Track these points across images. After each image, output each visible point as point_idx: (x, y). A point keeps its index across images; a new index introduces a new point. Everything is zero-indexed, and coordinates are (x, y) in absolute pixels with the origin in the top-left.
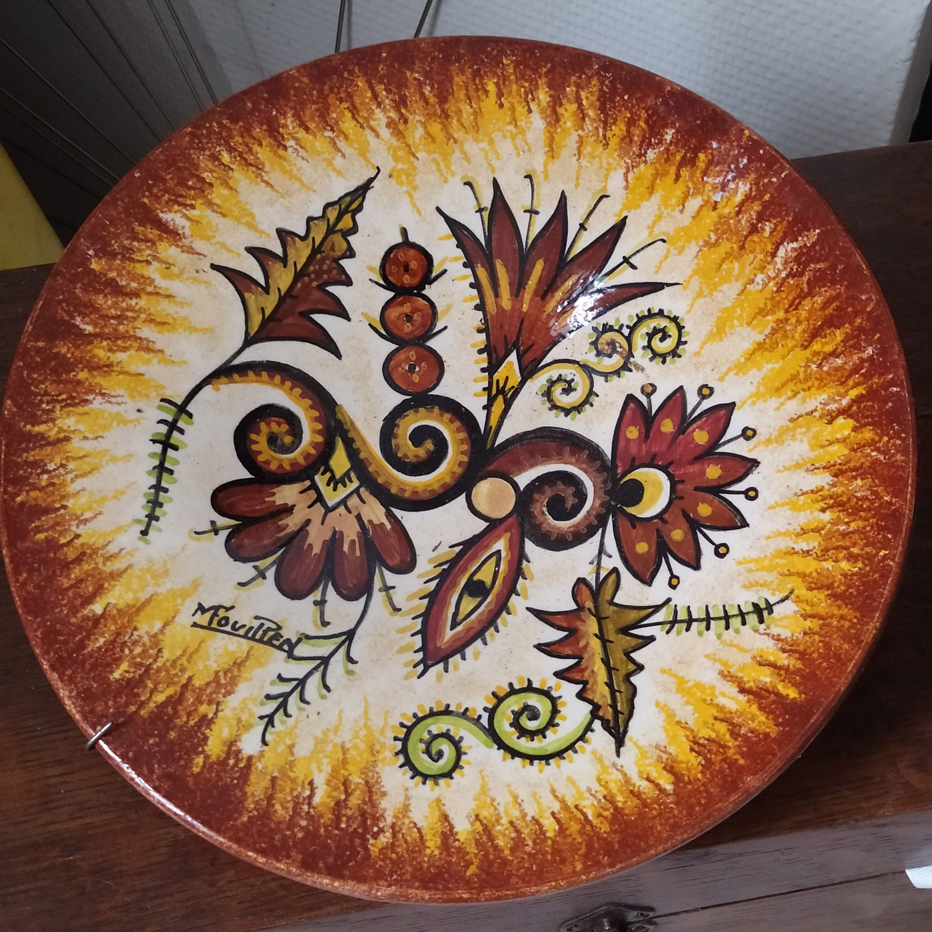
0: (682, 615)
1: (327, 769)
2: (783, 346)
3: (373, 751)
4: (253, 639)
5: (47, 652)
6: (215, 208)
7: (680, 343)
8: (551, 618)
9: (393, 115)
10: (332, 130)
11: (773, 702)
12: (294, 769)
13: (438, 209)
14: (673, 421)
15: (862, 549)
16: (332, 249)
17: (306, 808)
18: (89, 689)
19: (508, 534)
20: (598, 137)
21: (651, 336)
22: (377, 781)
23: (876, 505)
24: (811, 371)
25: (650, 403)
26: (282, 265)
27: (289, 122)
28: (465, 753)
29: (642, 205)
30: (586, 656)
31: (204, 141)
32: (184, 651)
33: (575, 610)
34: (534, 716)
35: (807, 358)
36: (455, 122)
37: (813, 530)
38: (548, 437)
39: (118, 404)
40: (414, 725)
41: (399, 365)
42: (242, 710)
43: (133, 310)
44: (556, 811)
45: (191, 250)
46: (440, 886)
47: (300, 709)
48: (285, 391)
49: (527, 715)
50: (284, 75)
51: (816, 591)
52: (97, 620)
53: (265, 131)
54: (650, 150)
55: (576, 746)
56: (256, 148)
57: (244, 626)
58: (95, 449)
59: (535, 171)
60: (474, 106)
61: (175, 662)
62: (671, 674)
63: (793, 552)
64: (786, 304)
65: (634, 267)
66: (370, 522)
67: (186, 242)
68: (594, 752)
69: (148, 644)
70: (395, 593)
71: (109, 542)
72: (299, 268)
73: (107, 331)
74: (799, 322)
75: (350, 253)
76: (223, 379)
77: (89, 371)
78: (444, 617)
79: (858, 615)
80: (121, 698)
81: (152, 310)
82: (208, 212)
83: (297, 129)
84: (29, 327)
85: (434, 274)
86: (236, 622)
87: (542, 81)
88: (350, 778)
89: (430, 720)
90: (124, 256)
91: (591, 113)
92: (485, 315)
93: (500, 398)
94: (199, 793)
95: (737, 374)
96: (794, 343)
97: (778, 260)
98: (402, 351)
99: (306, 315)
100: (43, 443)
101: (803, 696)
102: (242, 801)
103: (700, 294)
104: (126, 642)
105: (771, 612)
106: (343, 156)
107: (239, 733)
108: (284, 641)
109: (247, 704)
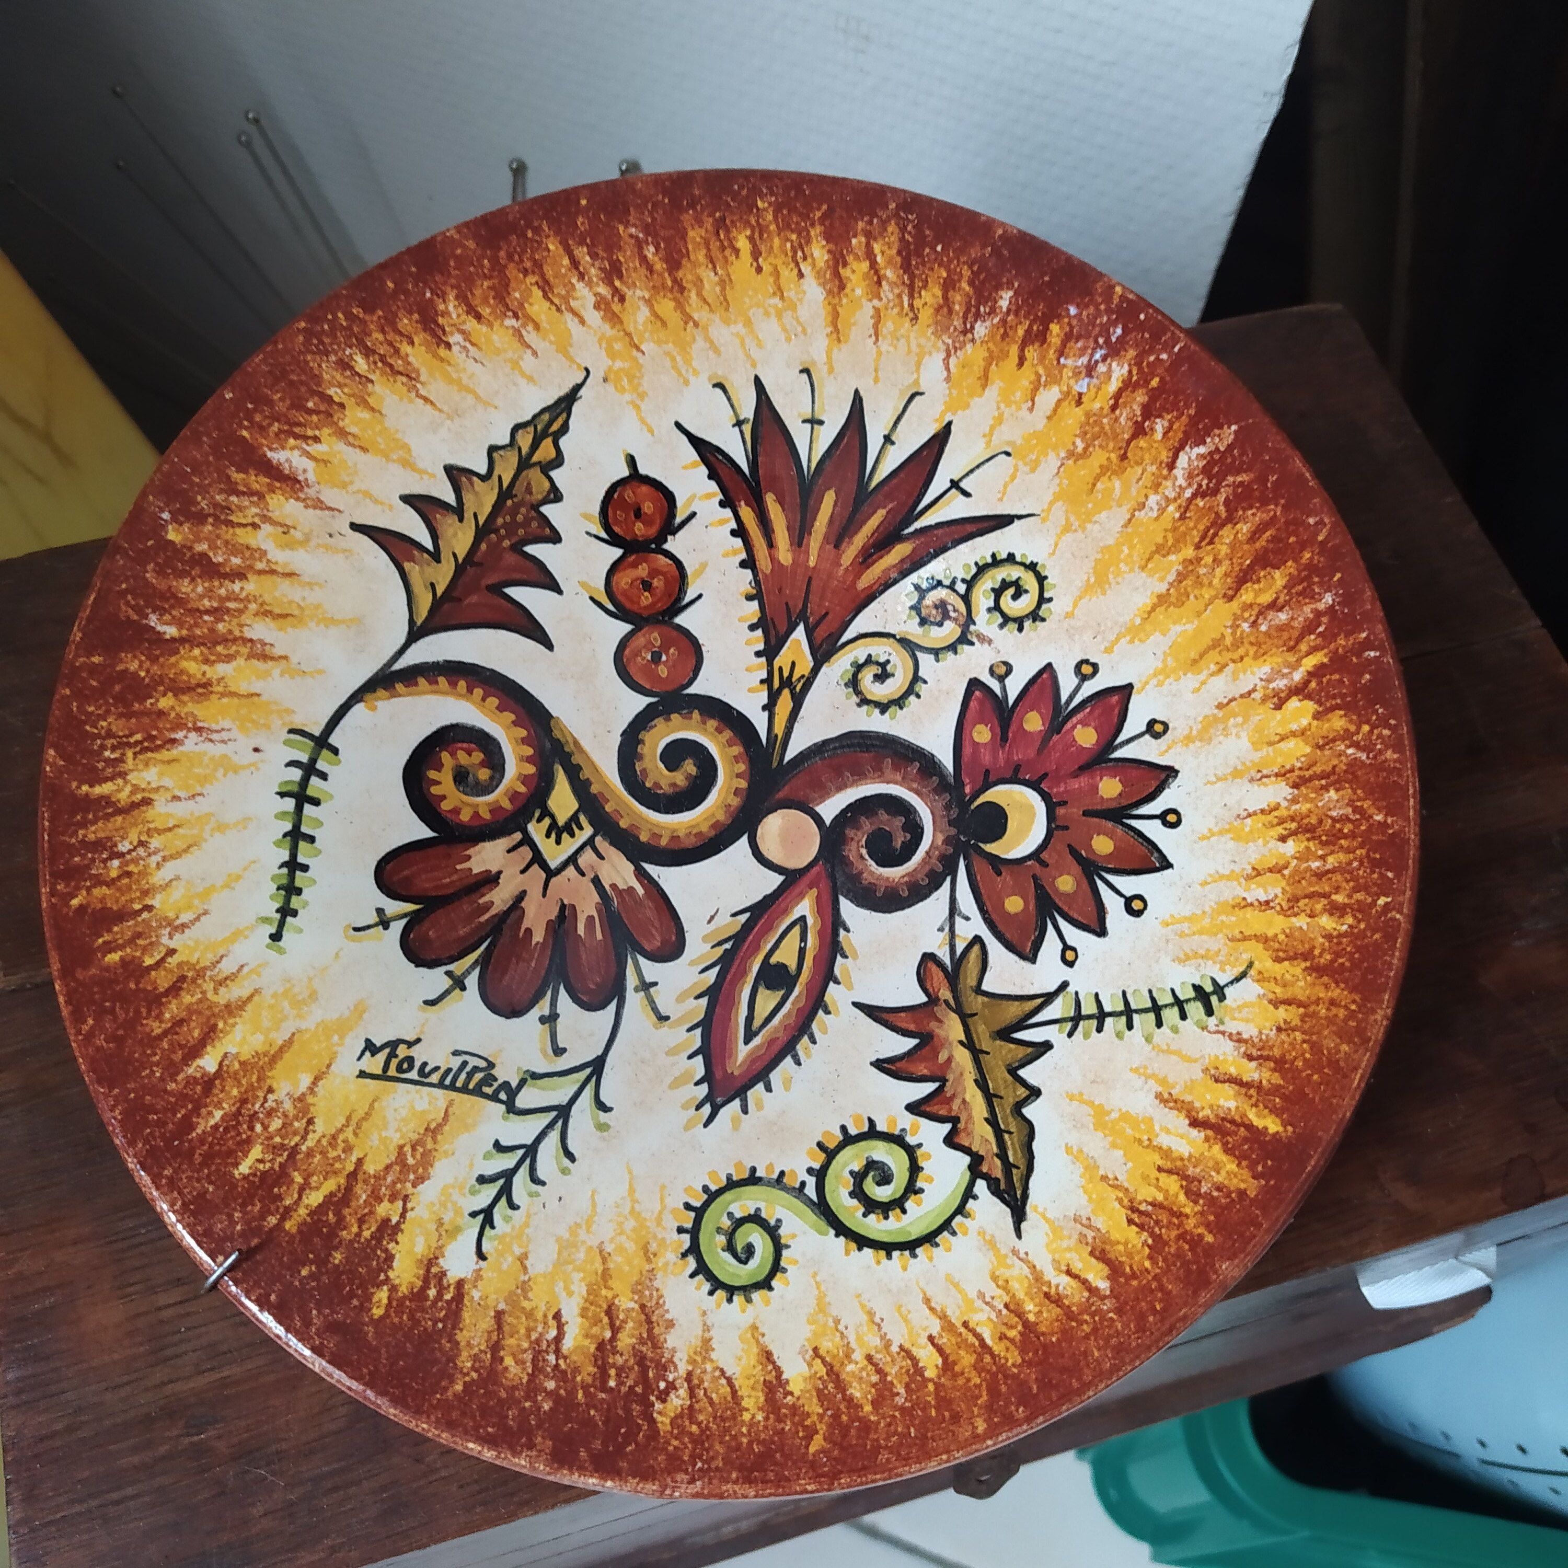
0: (1089, 1008)
1: (580, 1289)
2: (1196, 597)
3: (648, 1255)
4: (452, 1087)
5: (132, 1143)
6: (351, 439)
7: (1042, 600)
8: (891, 1018)
9: (603, 290)
10: (516, 316)
11: (1245, 1140)
12: (530, 1295)
13: (678, 425)
14: (1041, 714)
15: (1350, 896)
16: (529, 490)
17: (552, 1358)
18: (202, 1195)
19: (814, 892)
20: (902, 308)
21: (998, 593)
22: (657, 1303)
23: (1363, 828)
24: (1243, 631)
25: (1004, 689)
26: (456, 518)
27: (452, 306)
28: (788, 1247)
29: (972, 404)
30: (950, 1077)
31: (327, 340)
32: (349, 1119)
33: (924, 1004)
34: (885, 1179)
35: (1234, 614)
36: (693, 294)
37: (1271, 870)
38: (859, 745)
39: (223, 742)
40: (707, 1204)
41: (637, 654)
42: (443, 1205)
43: (237, 599)
44: (935, 1334)
45: (318, 504)
46: (771, 1476)
47: (531, 1195)
48: (474, 703)
49: (873, 1178)
50: (439, 239)
51: (1286, 963)
52: (209, 1083)
53: (417, 322)
54: (979, 323)
55: (954, 1224)
56: (405, 348)
57: (437, 1069)
58: (192, 814)
59: (814, 363)
60: (720, 272)
61: (334, 1137)
62: (1082, 1102)
63: (1245, 905)
64: (1196, 536)
65: (966, 494)
66: (614, 886)
67: (310, 492)
68: (982, 1233)
69: (292, 1112)
70: (658, 992)
71: (222, 957)
72: (481, 522)
73: (198, 632)
74: (1217, 561)
75: (555, 495)
76: (381, 692)
77: (175, 695)
78: (732, 1023)
79: (1358, 999)
80: (254, 1205)
81: (267, 598)
82: (340, 446)
83: (464, 317)
84: (77, 636)
85: (678, 520)
86: (425, 1064)
87: (816, 231)
88: (616, 1302)
89: (728, 1196)
90: (217, 518)
91: (889, 273)
92: (755, 575)
93: (786, 692)
94: (383, 1350)
95: (1132, 641)
96: (1213, 592)
97: (1179, 472)
98: (640, 634)
99: (497, 589)
100: (110, 810)
101: (1290, 1129)
102: (452, 1358)
103: (1067, 529)
104: (256, 1113)
105: (1222, 998)
106: (535, 353)
107: (440, 1243)
108: (500, 1086)
109: (451, 1195)
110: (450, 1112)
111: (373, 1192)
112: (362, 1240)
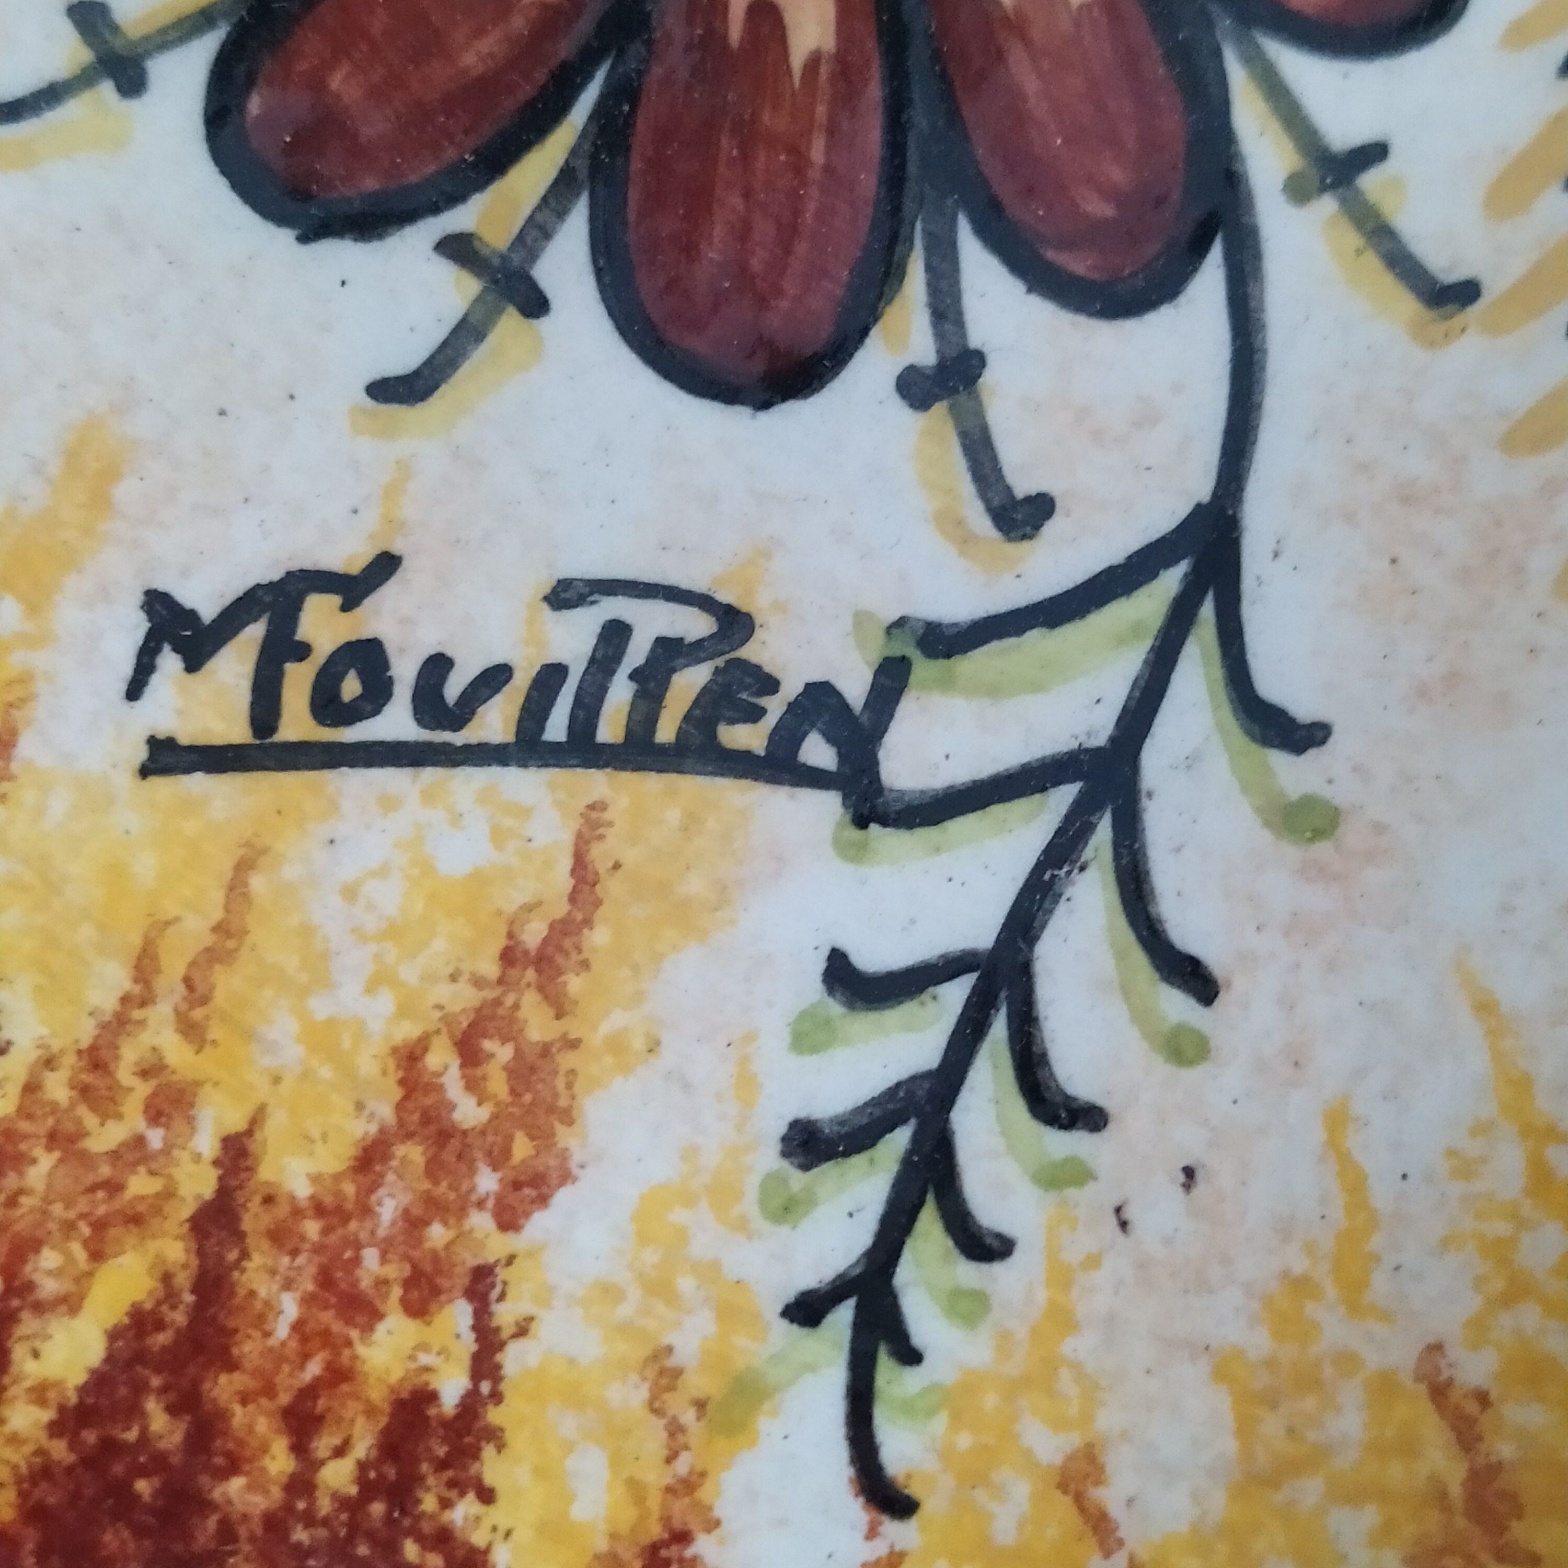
4: (583, 750)
32: (145, 966)
42: (659, 1287)
47: (1051, 1177)
57: (496, 678)
61: (97, 1059)
70: (1396, 186)
86: (438, 666)
107: (682, 1465)
108: (793, 707)
109: (682, 1236)
110: (599, 855)
111: (325, 1280)
112: (325, 1506)
